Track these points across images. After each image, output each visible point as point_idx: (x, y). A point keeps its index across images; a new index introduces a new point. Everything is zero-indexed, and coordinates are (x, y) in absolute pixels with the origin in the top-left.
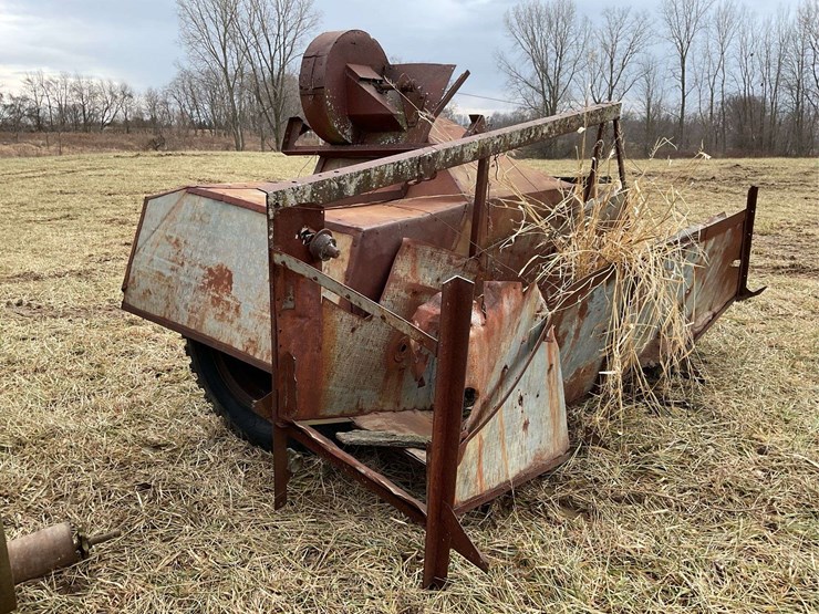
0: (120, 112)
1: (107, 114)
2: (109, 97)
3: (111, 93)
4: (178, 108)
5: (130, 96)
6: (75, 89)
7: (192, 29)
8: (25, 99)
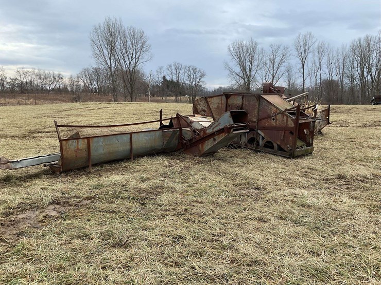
0: (57, 85)
1: (52, 86)
2: (53, 78)
3: (54, 77)
4: (83, 84)
5: (62, 78)
6: (38, 75)
7: (97, 51)
8: (16, 79)
